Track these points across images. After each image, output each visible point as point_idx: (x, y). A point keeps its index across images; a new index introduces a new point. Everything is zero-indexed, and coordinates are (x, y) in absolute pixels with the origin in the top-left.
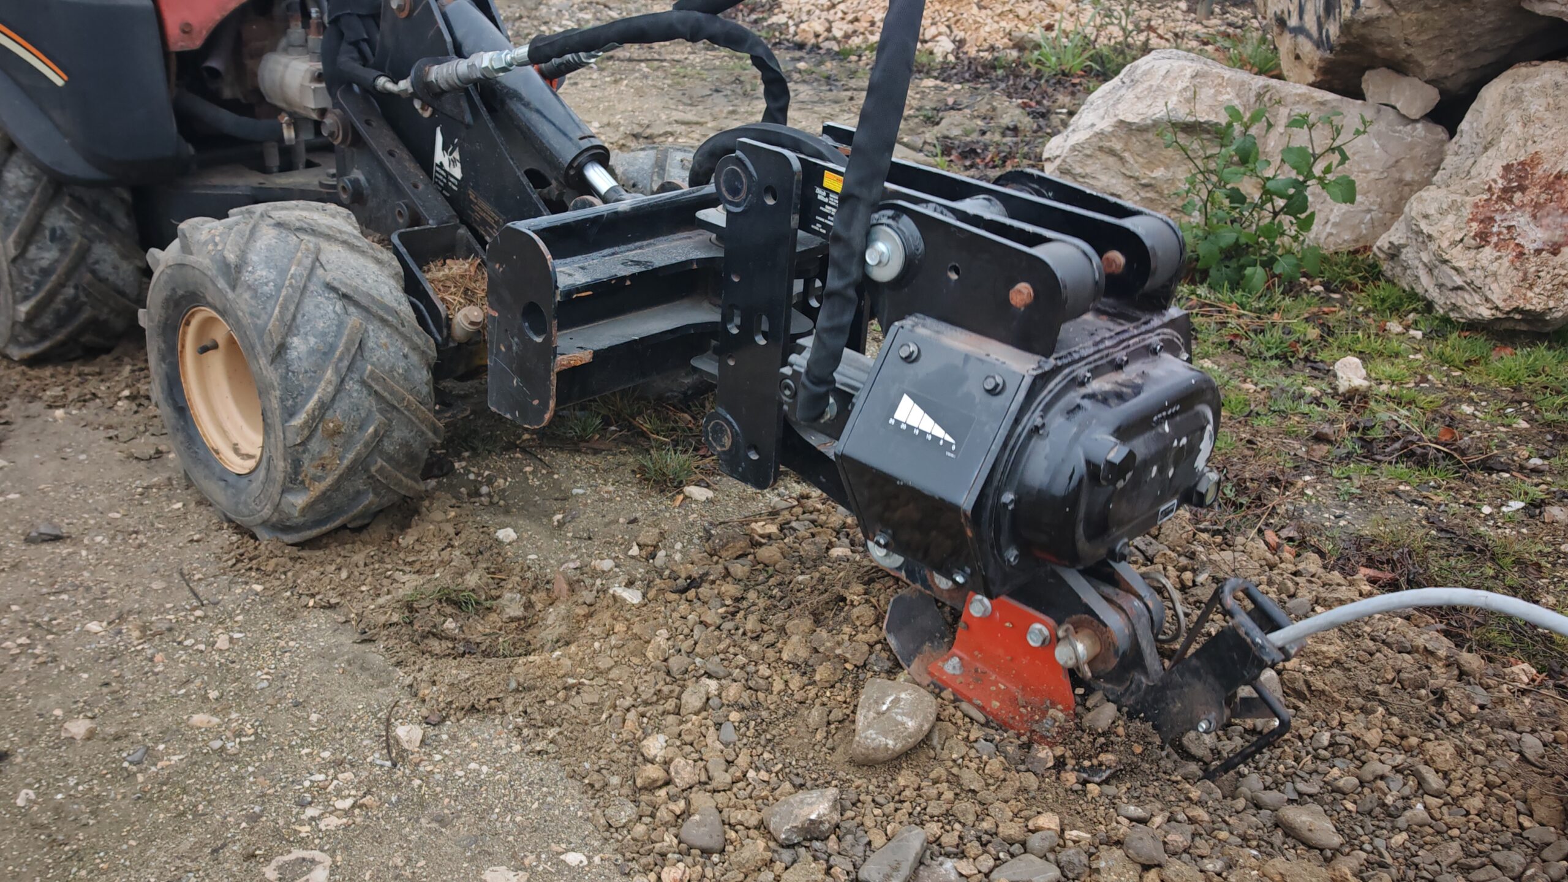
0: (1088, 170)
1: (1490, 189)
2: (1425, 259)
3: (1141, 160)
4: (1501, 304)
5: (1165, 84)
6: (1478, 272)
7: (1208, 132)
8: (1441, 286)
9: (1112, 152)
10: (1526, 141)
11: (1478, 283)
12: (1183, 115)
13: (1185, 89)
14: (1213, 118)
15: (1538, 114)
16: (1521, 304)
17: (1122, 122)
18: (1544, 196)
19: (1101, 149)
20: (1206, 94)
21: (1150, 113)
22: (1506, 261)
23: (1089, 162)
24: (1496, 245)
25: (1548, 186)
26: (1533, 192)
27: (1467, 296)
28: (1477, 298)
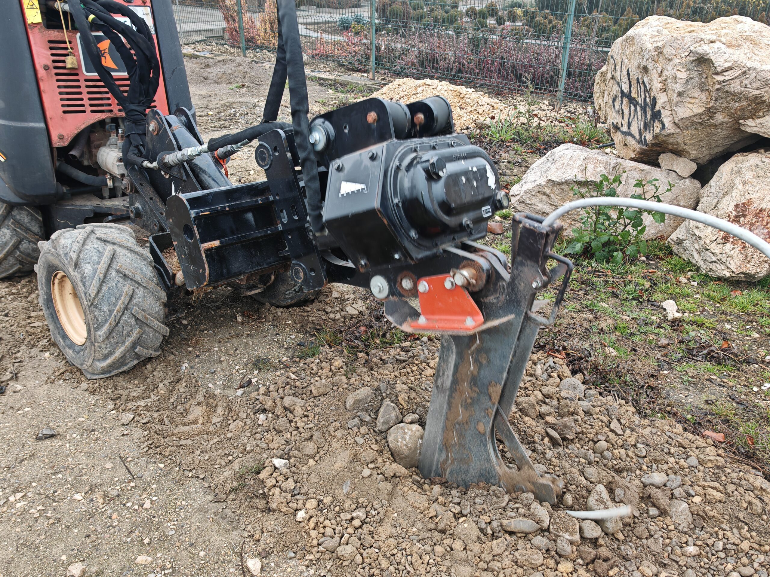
0: (533, 202)
1: (729, 215)
2: (697, 247)
3: (558, 197)
4: (735, 270)
5: (571, 163)
6: (724, 255)
7: (591, 185)
8: (704, 260)
9: (545, 194)
10: (745, 192)
11: (723, 260)
12: (581, 178)
13: (581, 165)
14: (594, 179)
15: (750, 180)
16: (745, 270)
17: (550, 180)
18: (755, 220)
19: (539, 192)
20: (590, 167)
21: (564, 176)
22: (737, 250)
23: (534, 198)
24: (732, 243)
25: (757, 215)
26: (749, 218)
27: (718, 266)
28: (723, 267)
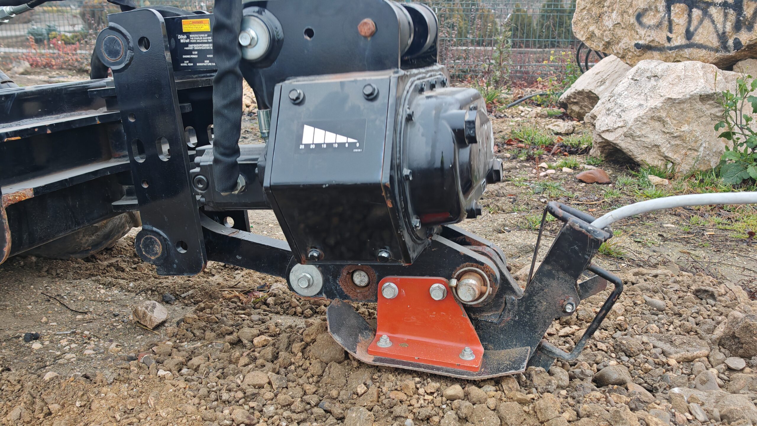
3: (675, 122)
17: (669, 98)
